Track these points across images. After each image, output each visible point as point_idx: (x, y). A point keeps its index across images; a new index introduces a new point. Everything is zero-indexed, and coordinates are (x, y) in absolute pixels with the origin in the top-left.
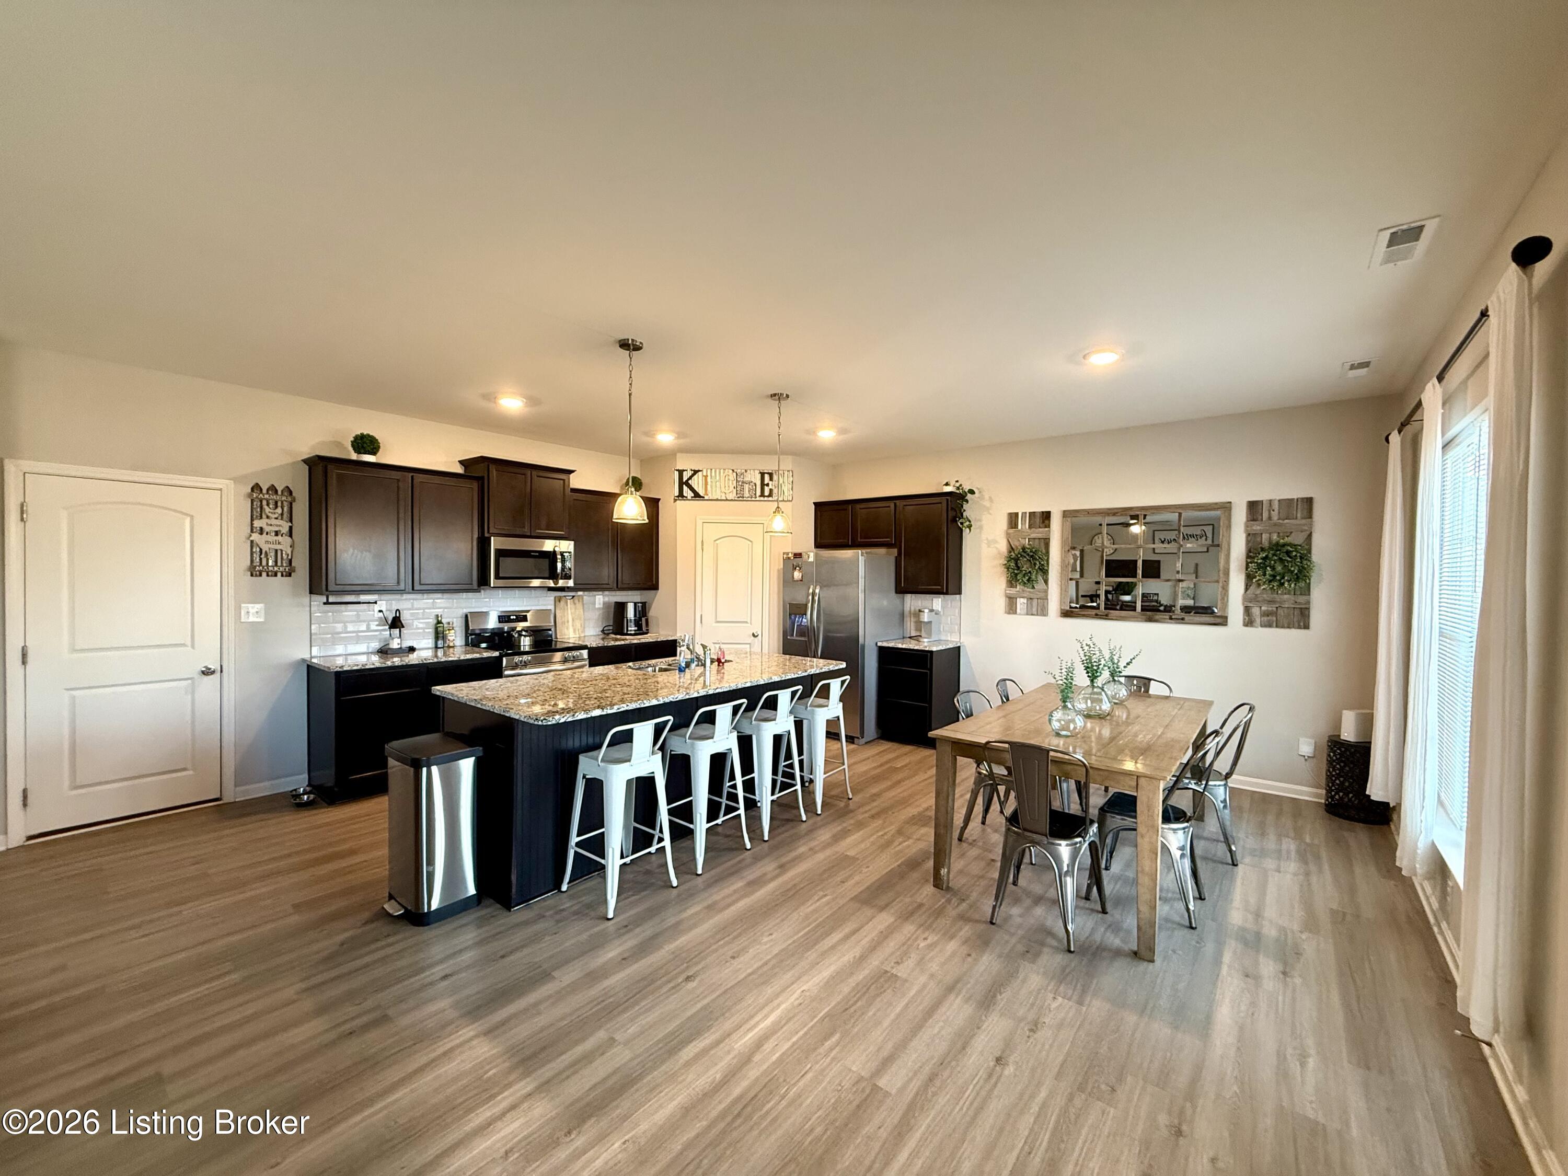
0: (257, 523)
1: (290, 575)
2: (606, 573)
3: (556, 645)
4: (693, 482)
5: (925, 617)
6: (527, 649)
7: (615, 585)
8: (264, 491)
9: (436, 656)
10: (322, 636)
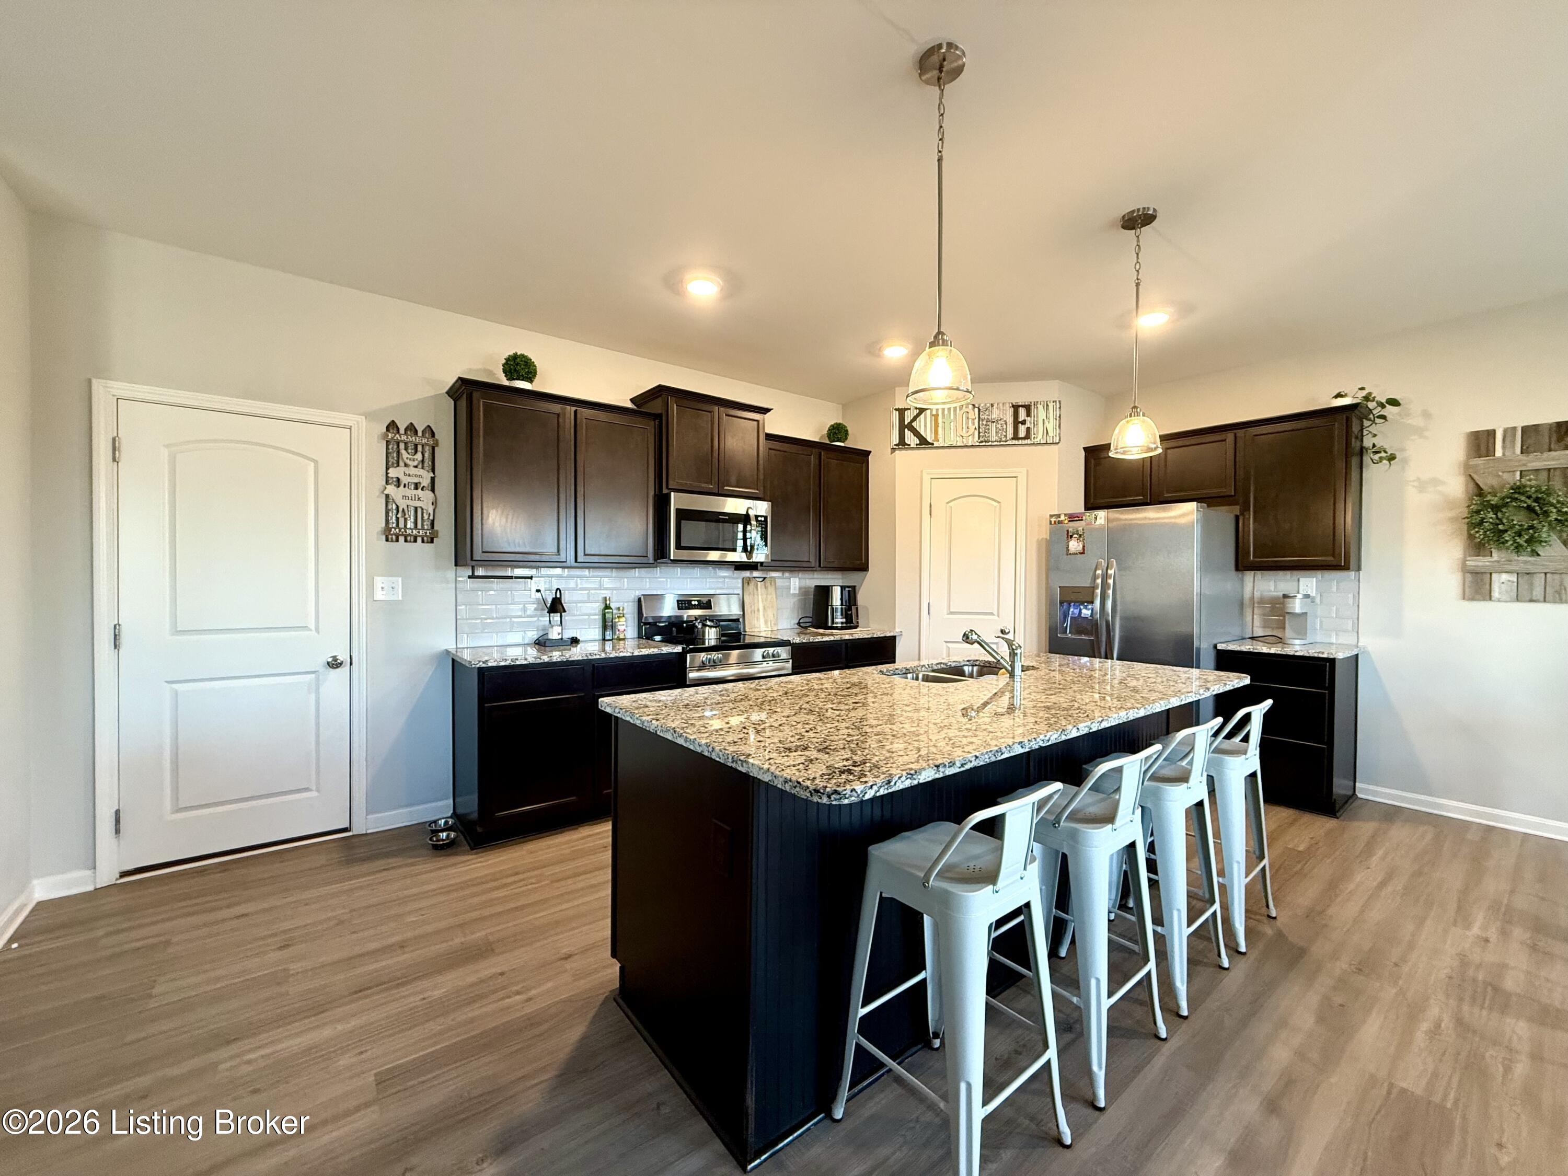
0: (393, 473)
1: (432, 542)
2: (806, 550)
3: (744, 639)
4: (919, 425)
5: (1297, 606)
6: (713, 643)
7: (818, 564)
8: (402, 431)
9: (604, 650)
10: (470, 621)
